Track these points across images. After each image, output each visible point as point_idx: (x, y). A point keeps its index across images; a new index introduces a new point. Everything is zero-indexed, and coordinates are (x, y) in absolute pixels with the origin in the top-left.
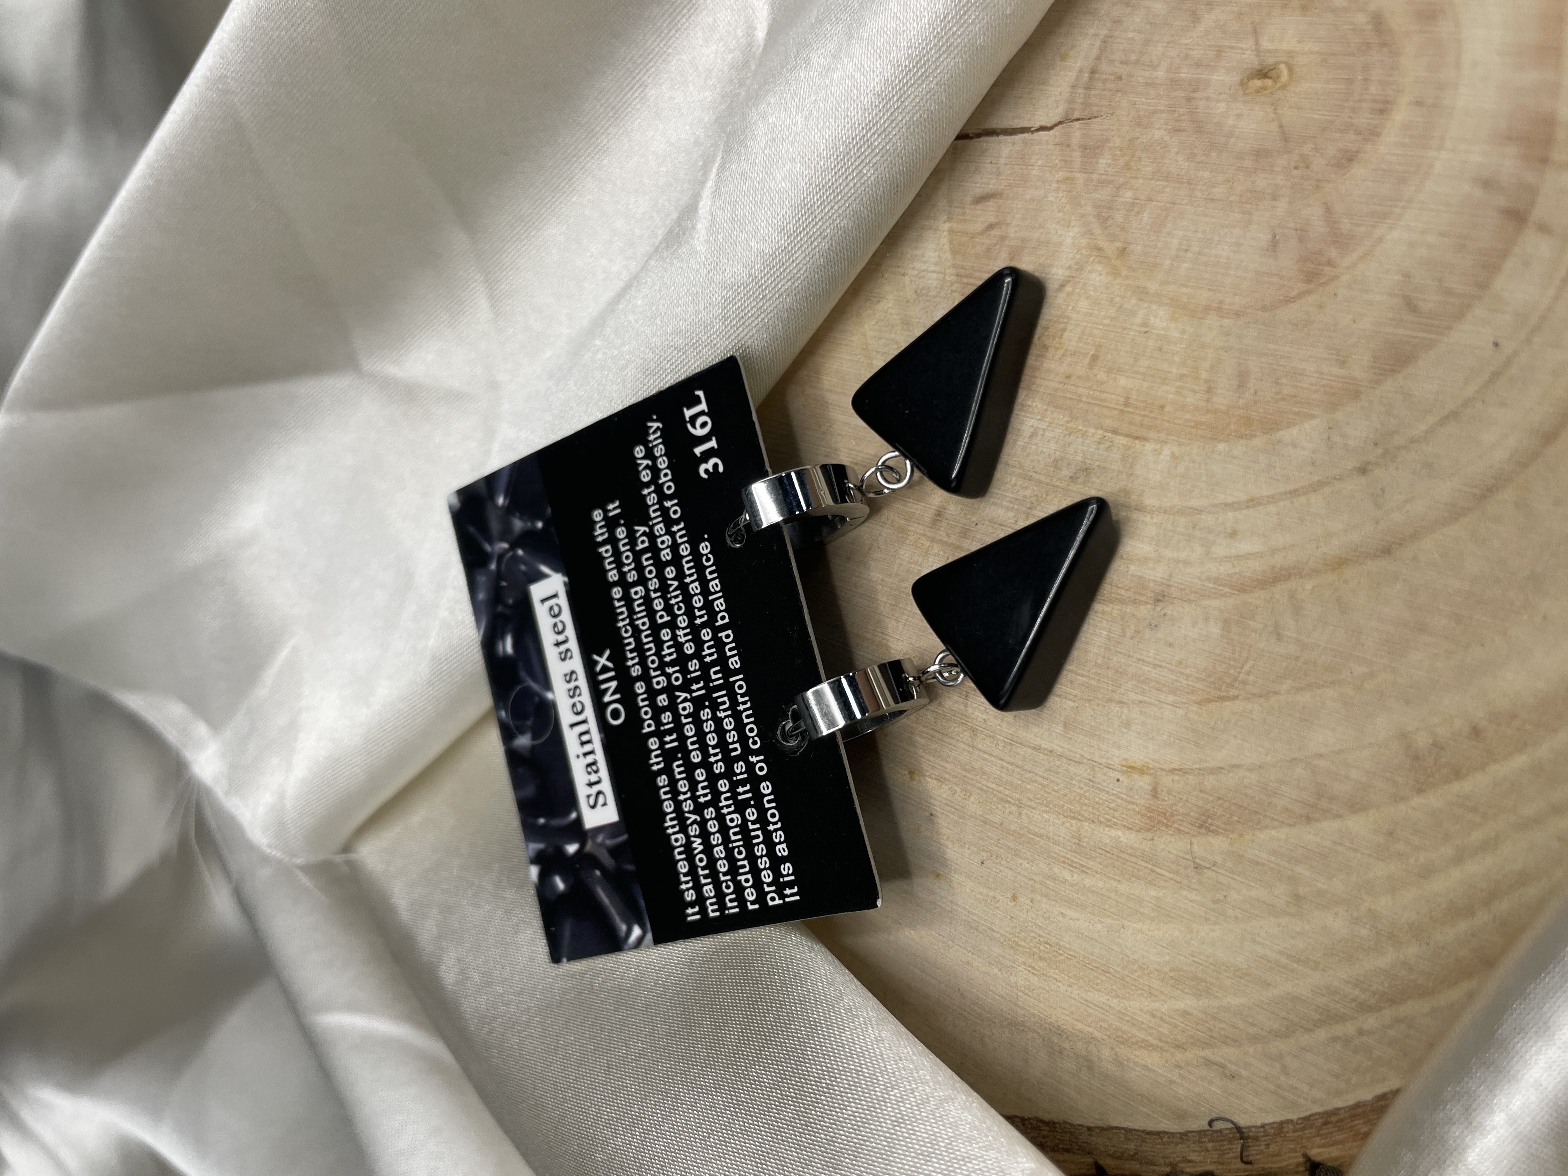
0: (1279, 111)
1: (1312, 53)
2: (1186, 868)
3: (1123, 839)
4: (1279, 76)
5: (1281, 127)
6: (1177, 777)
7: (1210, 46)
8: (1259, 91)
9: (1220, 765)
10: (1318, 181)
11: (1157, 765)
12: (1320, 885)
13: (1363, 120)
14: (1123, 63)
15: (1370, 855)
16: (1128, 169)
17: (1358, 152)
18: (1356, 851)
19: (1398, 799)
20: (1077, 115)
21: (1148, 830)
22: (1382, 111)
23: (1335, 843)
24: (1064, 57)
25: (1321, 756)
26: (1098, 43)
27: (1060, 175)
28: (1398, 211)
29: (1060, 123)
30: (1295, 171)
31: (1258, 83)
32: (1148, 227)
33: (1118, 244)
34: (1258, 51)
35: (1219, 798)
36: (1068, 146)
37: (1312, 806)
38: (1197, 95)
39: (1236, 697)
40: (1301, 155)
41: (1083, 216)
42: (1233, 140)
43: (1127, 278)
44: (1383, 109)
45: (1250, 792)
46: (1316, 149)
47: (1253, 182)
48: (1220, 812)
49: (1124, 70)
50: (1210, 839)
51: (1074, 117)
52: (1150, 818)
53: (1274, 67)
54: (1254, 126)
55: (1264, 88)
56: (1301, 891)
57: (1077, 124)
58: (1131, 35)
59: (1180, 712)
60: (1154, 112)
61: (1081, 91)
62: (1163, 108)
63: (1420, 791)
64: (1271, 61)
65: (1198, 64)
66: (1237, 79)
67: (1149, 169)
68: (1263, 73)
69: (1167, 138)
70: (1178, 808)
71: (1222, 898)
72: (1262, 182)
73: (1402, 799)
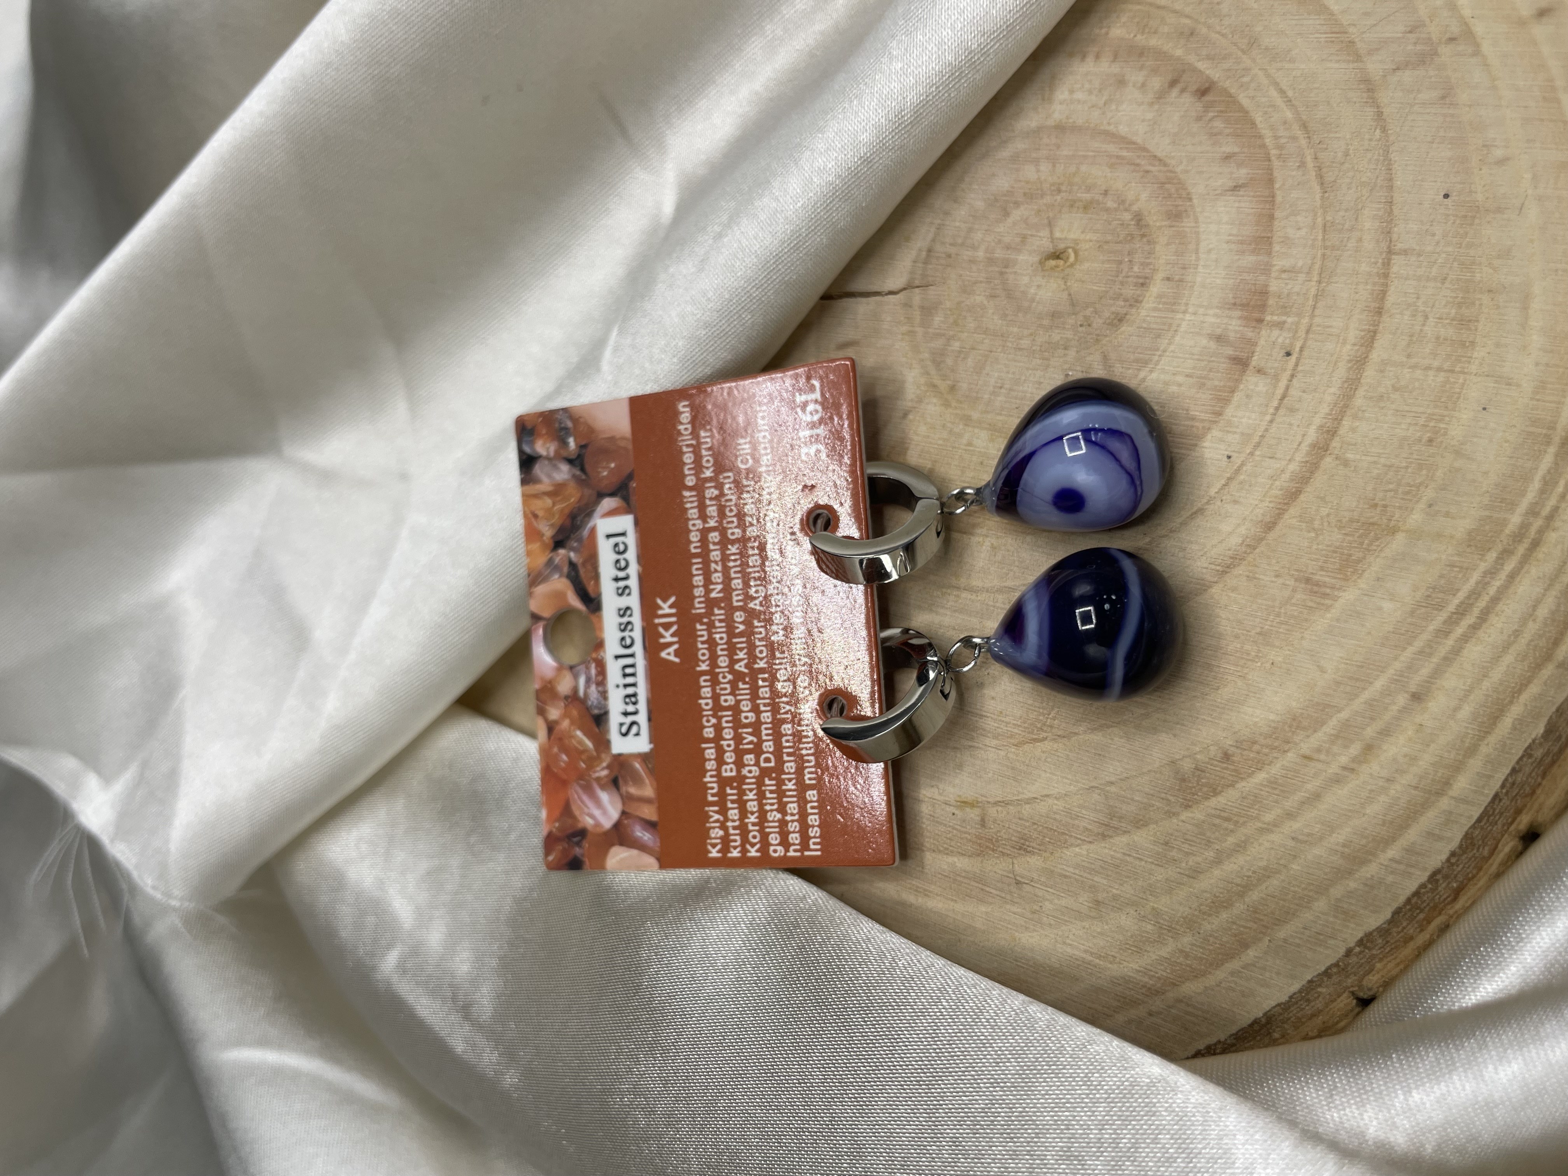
0: (1069, 284)
1: (1091, 241)
2: (1009, 885)
3: (959, 865)
4: (1068, 258)
5: (1070, 295)
6: (1000, 809)
7: (1017, 234)
8: (1053, 269)
9: (1035, 796)
10: (1098, 335)
11: (984, 799)
12: (1114, 891)
13: (1129, 291)
14: (951, 244)
15: (1152, 863)
16: (957, 325)
17: (1126, 314)
18: (1141, 860)
19: (1170, 814)
20: (917, 283)
21: (978, 855)
22: (1143, 285)
23: (1124, 854)
24: (908, 239)
25: (1112, 783)
26: (933, 230)
27: (904, 329)
28: (1156, 358)
29: (905, 289)
30: (1081, 329)
31: (1053, 263)
32: (972, 370)
33: (949, 382)
34: (1052, 239)
35: (1035, 824)
36: (911, 307)
37: (1106, 825)
38: (1007, 270)
39: (1045, 739)
40: (1085, 317)
41: (923, 360)
42: (1034, 304)
43: (956, 408)
44: (1144, 283)
45: (1058, 817)
46: (1096, 312)
47: (1050, 336)
48: (1035, 835)
49: (952, 250)
50: (1029, 859)
51: (915, 285)
52: (980, 845)
53: (1064, 251)
54: (1050, 294)
55: (1057, 266)
56: (1101, 896)
57: (917, 290)
58: (957, 224)
59: (1002, 753)
60: (975, 283)
61: (920, 265)
62: (982, 279)
63: (1187, 807)
64: (1062, 246)
65: (1008, 247)
66: (1036, 259)
67: (971, 325)
68: (1057, 255)
69: (985, 302)
70: (1002, 834)
71: (1038, 909)
72: (1056, 336)
73: (1174, 814)
